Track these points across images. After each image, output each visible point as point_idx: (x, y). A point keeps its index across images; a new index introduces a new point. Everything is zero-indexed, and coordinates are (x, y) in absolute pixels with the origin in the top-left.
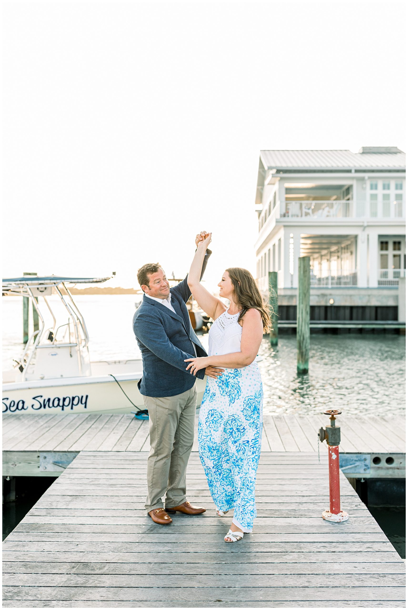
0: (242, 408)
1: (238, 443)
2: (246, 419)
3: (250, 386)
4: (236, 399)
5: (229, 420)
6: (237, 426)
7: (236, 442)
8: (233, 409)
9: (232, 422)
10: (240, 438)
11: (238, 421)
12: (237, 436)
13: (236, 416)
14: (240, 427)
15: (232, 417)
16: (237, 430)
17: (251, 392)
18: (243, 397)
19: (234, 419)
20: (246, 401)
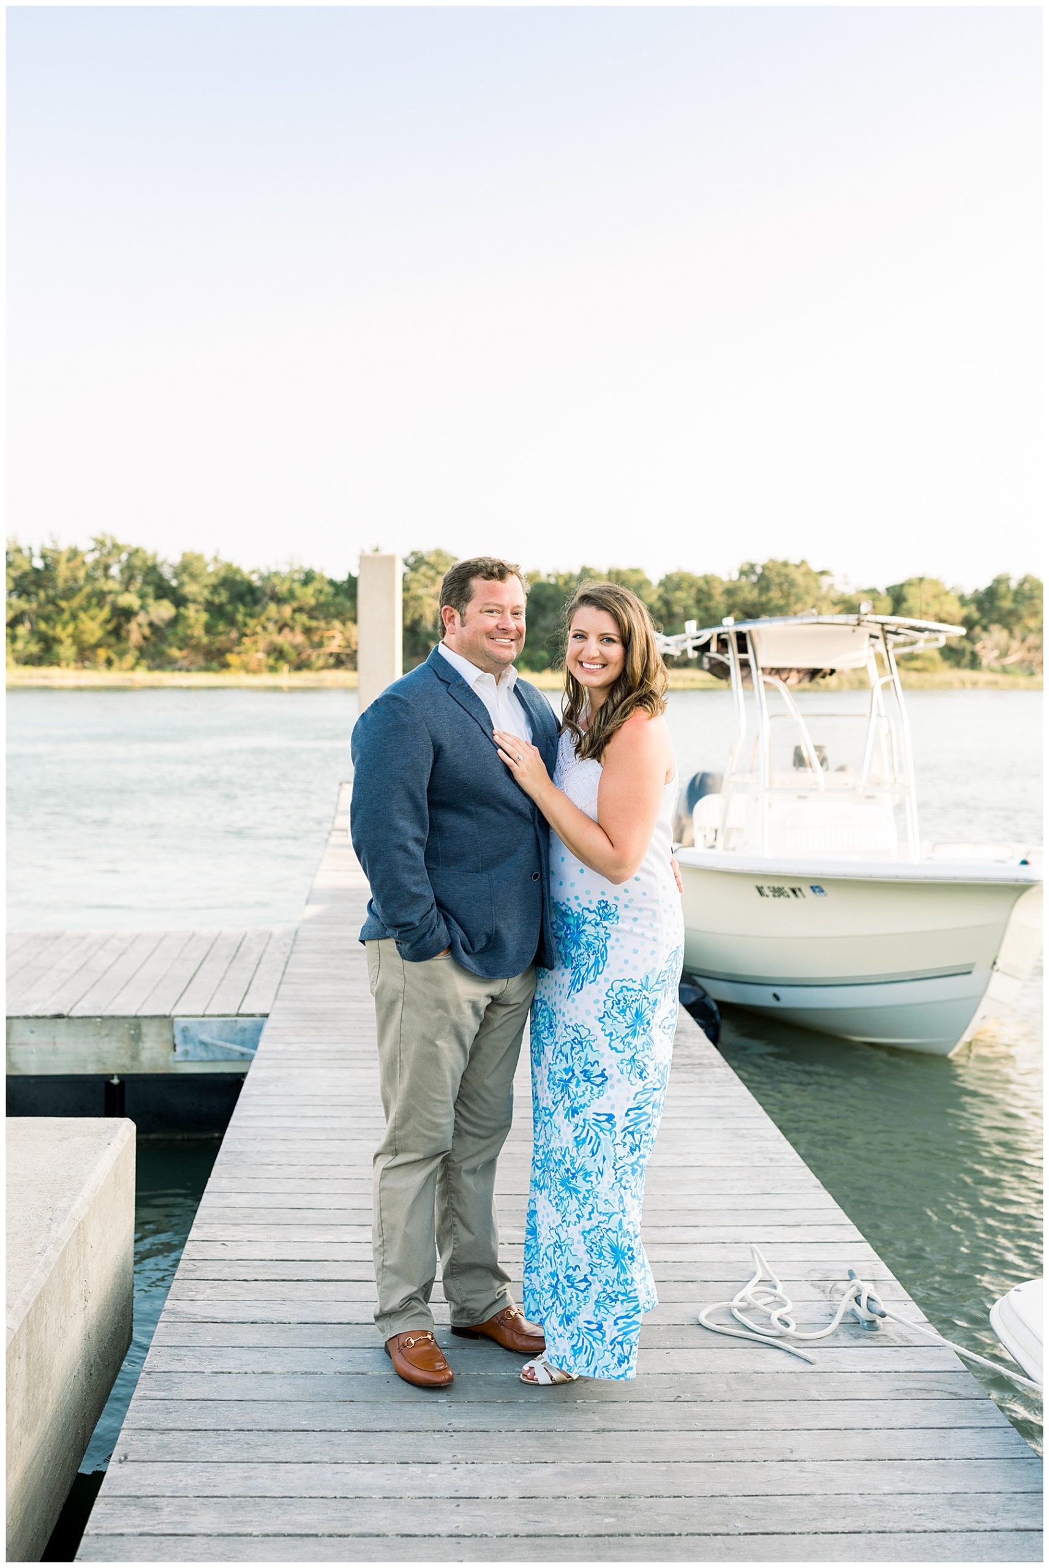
1: (582, 1117)
3: (635, 951)
4: (588, 981)
5: (565, 1044)
6: (586, 1064)
7: (575, 1112)
8: (577, 1008)
9: (572, 1048)
10: (589, 1101)
11: (588, 1047)
12: (582, 1094)
13: (584, 1033)
14: (592, 1069)
15: (574, 1035)
16: (585, 1076)
17: (635, 968)
18: (607, 980)
19: (579, 1040)
20: (615, 993)
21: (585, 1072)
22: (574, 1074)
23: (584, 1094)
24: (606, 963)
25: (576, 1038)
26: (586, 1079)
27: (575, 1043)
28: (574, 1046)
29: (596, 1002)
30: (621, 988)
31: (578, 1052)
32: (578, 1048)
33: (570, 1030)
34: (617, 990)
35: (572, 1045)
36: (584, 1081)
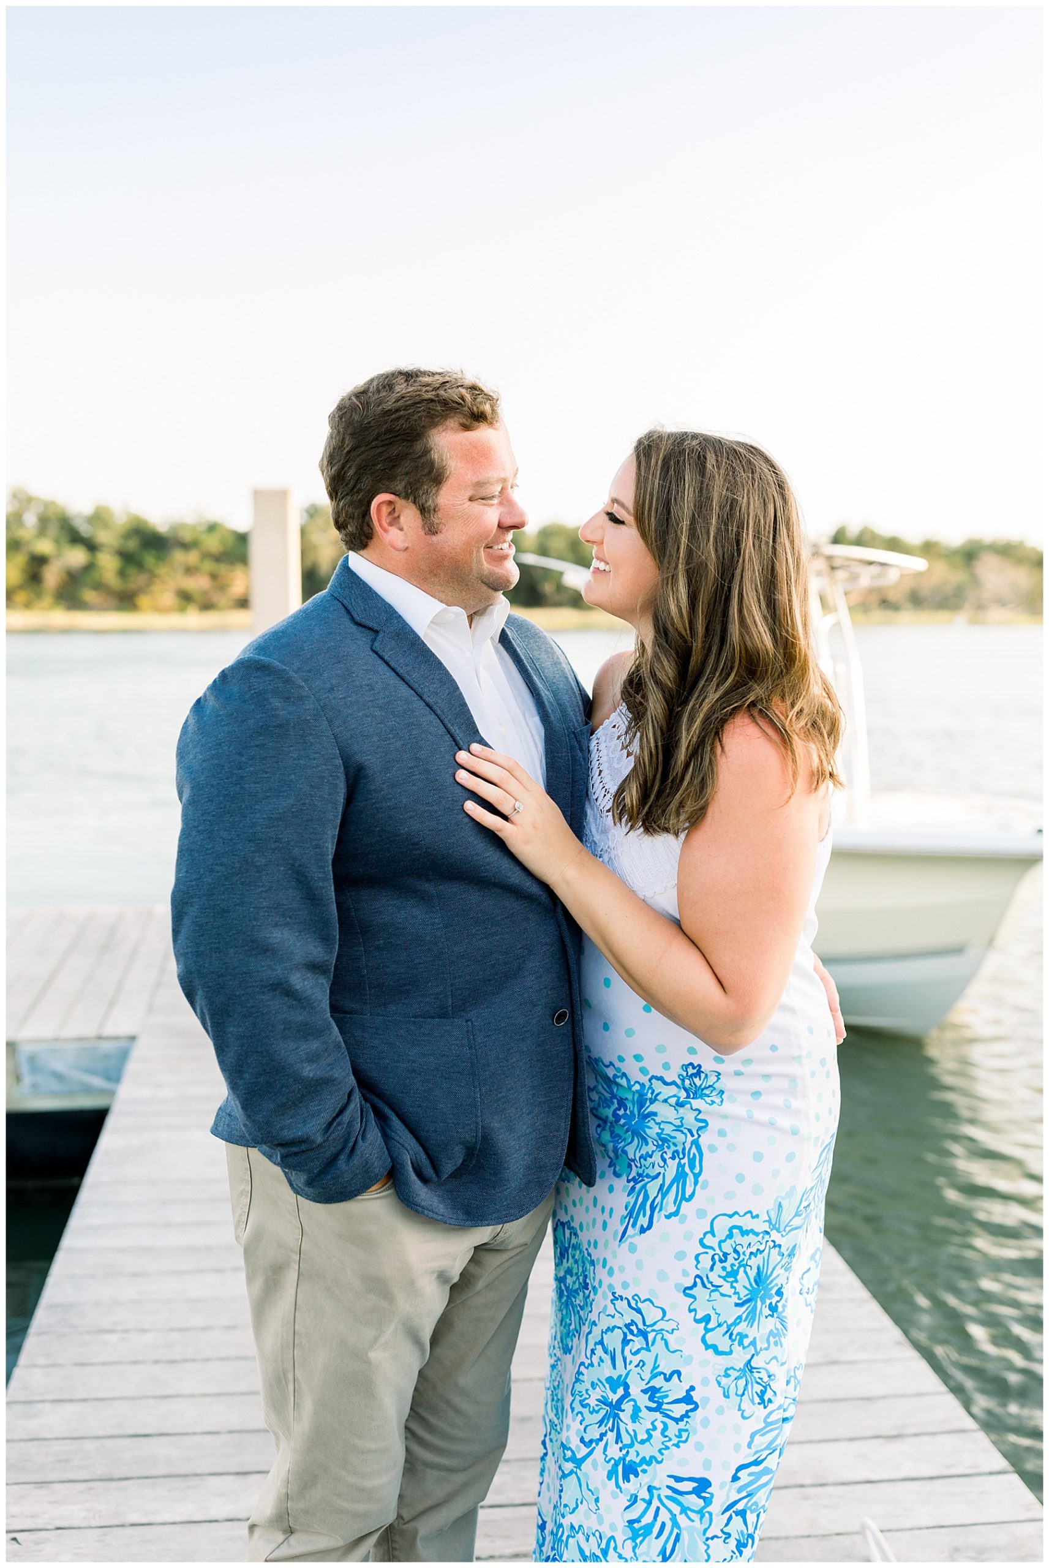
0: (685, 1273)
1: (644, 1479)
2: (703, 1340)
3: (758, 1157)
4: (663, 1212)
5: (610, 1329)
6: (654, 1376)
7: (630, 1470)
8: (639, 1264)
9: (625, 1342)
10: (660, 1451)
11: (660, 1343)
12: (645, 1436)
13: (652, 1314)
14: (666, 1386)
15: (630, 1316)
16: (651, 1399)
17: (757, 1190)
18: (701, 1214)
19: (641, 1326)
20: (717, 1240)
21: (652, 1392)
22: (627, 1394)
23: (650, 1437)
24: (700, 1179)
25: (633, 1322)
26: (654, 1405)
27: (632, 1332)
28: (630, 1337)
29: (680, 1256)
30: (731, 1230)
31: (638, 1352)
32: (638, 1342)
33: (622, 1305)
34: (721, 1233)
35: (625, 1335)
36: (649, 1409)
